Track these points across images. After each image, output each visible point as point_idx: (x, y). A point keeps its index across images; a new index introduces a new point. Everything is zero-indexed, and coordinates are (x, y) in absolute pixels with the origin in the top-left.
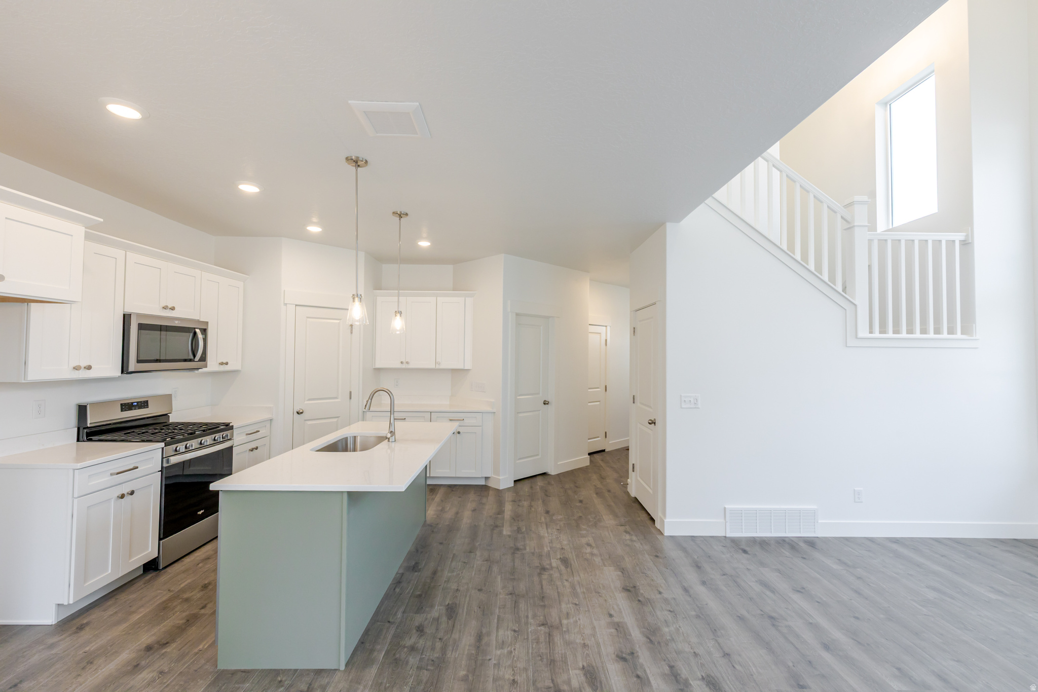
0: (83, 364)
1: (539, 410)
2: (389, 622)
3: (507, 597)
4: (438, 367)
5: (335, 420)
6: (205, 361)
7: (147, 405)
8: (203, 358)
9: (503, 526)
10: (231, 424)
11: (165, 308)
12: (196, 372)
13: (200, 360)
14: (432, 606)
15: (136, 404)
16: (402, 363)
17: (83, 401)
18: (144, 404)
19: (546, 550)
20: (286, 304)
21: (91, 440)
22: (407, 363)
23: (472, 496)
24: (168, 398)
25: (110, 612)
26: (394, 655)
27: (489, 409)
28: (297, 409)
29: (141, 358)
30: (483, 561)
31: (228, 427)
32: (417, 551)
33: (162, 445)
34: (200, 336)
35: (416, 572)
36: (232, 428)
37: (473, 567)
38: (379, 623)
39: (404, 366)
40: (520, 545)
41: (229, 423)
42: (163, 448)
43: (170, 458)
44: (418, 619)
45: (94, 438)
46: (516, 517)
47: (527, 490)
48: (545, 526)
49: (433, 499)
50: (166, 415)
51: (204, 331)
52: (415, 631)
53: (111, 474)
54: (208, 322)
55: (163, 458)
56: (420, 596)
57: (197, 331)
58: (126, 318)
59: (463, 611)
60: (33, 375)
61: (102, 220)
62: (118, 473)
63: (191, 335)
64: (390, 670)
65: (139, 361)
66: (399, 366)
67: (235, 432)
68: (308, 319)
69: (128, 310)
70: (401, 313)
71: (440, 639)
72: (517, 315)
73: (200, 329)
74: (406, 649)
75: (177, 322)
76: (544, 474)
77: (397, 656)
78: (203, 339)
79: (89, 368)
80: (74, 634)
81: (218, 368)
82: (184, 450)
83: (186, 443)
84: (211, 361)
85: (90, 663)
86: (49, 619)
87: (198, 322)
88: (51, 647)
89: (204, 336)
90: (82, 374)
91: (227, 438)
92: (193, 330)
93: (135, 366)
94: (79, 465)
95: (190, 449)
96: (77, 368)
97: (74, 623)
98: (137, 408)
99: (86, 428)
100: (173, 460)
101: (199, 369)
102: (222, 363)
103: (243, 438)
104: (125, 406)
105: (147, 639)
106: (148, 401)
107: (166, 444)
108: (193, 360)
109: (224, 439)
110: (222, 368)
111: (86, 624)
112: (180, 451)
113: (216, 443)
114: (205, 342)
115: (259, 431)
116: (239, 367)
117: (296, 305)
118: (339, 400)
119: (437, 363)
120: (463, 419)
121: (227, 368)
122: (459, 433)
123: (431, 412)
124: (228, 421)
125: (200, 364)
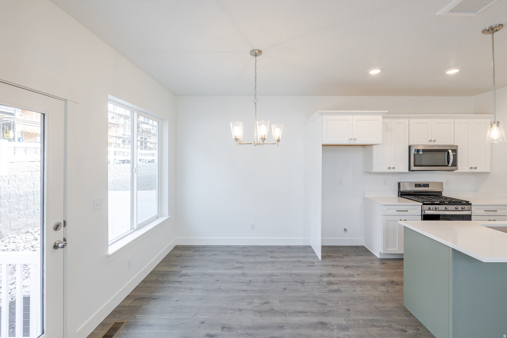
0: (392, 167)
6: (456, 166)
7: (429, 186)
8: (455, 164)
10: (470, 202)
11: (430, 141)
12: (453, 172)
13: (452, 166)
15: (422, 185)
17: (400, 181)
18: (427, 185)
21: (401, 197)
24: (442, 183)
25: (394, 264)
29: (417, 164)
31: (468, 203)
33: (421, 204)
34: (451, 153)
36: (470, 204)
41: (469, 202)
42: (422, 206)
43: (425, 211)
45: (403, 196)
50: (441, 192)
51: (455, 151)
53: (397, 211)
54: (457, 146)
55: (422, 210)
57: (450, 151)
58: (410, 147)
60: (375, 170)
61: (388, 111)
62: (398, 211)
63: (447, 153)
65: (415, 166)
67: (473, 208)
69: (410, 144)
73: (452, 150)
75: (436, 147)
78: (453, 155)
79: (394, 168)
80: (381, 264)
81: (469, 170)
82: (434, 209)
83: (435, 206)
84: (462, 166)
85: (376, 274)
86: (378, 256)
87: (451, 146)
88: (373, 263)
89: (454, 153)
90: (392, 170)
91: (466, 209)
92: (447, 151)
93: (413, 168)
94: (383, 204)
95: (438, 209)
96: (390, 168)
97: (383, 261)
98: (423, 186)
99: (400, 192)
100: (428, 212)
101: (454, 170)
102: (471, 168)
103: (482, 212)
104: (417, 185)
105: (395, 279)
106: (428, 184)
107: (424, 204)
108: (447, 166)
109: (463, 209)
110: (473, 170)
111: (386, 263)
112: (431, 209)
113: (456, 210)
114: (455, 157)
115: (497, 211)
116: (488, 171)
121: (476, 171)
124: (467, 200)
125: (453, 168)
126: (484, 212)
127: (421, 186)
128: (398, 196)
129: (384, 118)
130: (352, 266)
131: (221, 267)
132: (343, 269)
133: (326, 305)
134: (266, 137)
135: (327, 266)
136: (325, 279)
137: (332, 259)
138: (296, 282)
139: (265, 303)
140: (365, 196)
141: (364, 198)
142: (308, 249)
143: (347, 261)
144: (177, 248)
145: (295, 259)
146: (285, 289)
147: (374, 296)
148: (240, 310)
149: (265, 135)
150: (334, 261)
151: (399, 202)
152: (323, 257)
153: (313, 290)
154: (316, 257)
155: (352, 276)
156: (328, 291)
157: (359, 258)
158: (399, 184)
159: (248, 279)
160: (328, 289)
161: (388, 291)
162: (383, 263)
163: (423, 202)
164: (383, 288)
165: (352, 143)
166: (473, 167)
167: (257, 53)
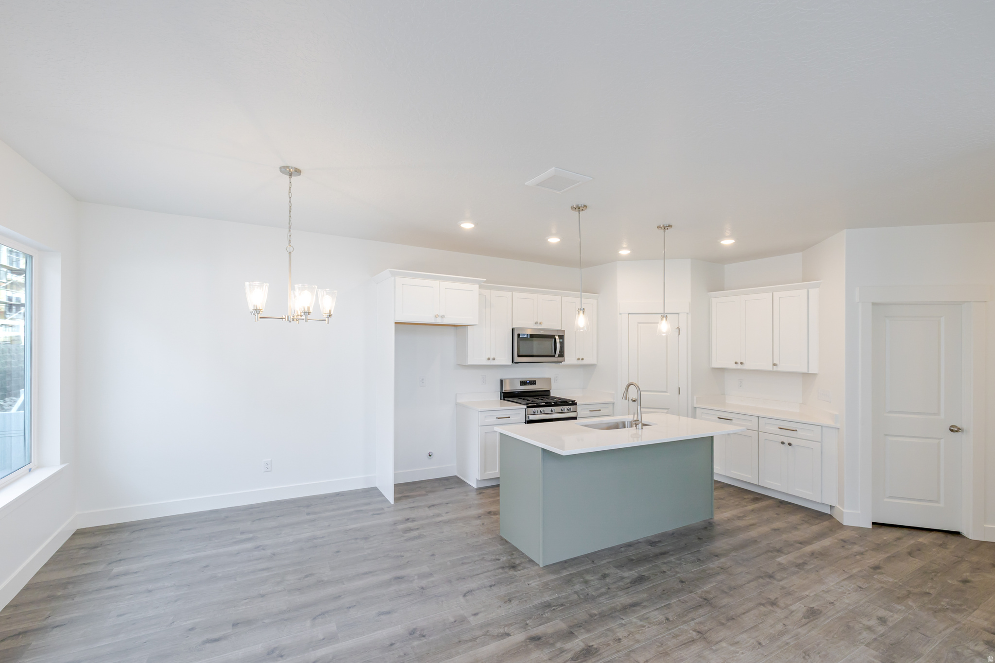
0: (491, 357)
1: (941, 439)
2: (593, 561)
3: (698, 598)
4: (775, 368)
5: (665, 411)
6: (563, 357)
7: (536, 383)
8: (561, 355)
9: (786, 554)
10: (575, 402)
11: (536, 323)
12: (560, 364)
13: (559, 356)
14: (631, 570)
16: (736, 363)
17: (502, 378)
18: (533, 383)
19: (807, 593)
20: (620, 314)
21: (504, 399)
22: (742, 363)
23: (795, 518)
24: (549, 380)
26: (573, 577)
27: (830, 423)
28: (632, 397)
29: (521, 354)
30: (718, 567)
31: (574, 403)
32: (673, 534)
33: (525, 407)
34: (558, 341)
35: (651, 546)
36: (576, 404)
37: (702, 566)
38: (587, 559)
39: (739, 366)
40: (778, 576)
41: (574, 401)
42: (526, 409)
43: (530, 415)
44: (612, 570)
45: (506, 399)
46: (822, 554)
47: (885, 538)
48: (845, 576)
49: (746, 506)
50: (549, 391)
51: (561, 337)
52: (600, 575)
53: (497, 418)
54: (564, 331)
55: (526, 415)
56: (632, 560)
57: (557, 337)
58: (513, 330)
59: (647, 585)
60: (471, 361)
61: (485, 280)
62: (499, 418)
63: (554, 339)
64: (561, 582)
65: (519, 356)
66: (734, 366)
67: (579, 408)
68: (640, 324)
69: (514, 326)
71: (609, 588)
72: (874, 304)
73: (559, 336)
74: (582, 579)
75: (542, 332)
76: (957, 534)
77: (573, 579)
78: (560, 342)
79: (494, 359)
80: (477, 494)
81: (576, 362)
82: (539, 413)
83: (541, 408)
84: (570, 357)
85: (470, 507)
86: (474, 485)
87: (557, 331)
88: (467, 496)
89: (561, 340)
90: (492, 363)
91: (572, 411)
92: (553, 337)
93: (517, 359)
94: (480, 409)
95: (543, 413)
96: (489, 359)
97: (480, 491)
98: (529, 384)
99: (503, 393)
100: (532, 417)
101: (561, 362)
102: (579, 359)
103: (587, 413)
104: (523, 383)
105: (493, 508)
106: (535, 381)
107: (528, 407)
108: (554, 356)
109: (569, 411)
110: (580, 362)
111: (484, 493)
112: (536, 413)
113: (562, 412)
114: (562, 344)
115: (600, 410)
116: (595, 362)
117: (629, 314)
118: (668, 394)
119: (774, 365)
120: (796, 430)
121: (584, 362)
122: (790, 444)
123: (758, 417)
124: (573, 399)
125: (560, 359)
126: (589, 412)
127: (527, 384)
128: (501, 399)
129: (481, 287)
130: (438, 504)
131: (206, 546)
132: (427, 509)
133: (403, 556)
134: (311, 310)
135: (403, 509)
136: (401, 527)
137: (410, 500)
138: (356, 539)
139: (307, 576)
140: (457, 401)
141: (457, 404)
142: (373, 492)
143: (433, 498)
144: (80, 533)
145: (351, 510)
146: (338, 552)
147: (467, 533)
148: (263, 596)
149: (309, 306)
150: (413, 502)
151: (501, 405)
152: (396, 499)
153: (382, 543)
154: (387, 501)
155: (439, 515)
156: (405, 540)
157: (449, 492)
158: (502, 381)
159: (269, 552)
160: (405, 538)
161: (483, 524)
162: (480, 493)
163: (527, 404)
164: (478, 522)
165: (439, 321)
166: (581, 358)
167: (292, 172)
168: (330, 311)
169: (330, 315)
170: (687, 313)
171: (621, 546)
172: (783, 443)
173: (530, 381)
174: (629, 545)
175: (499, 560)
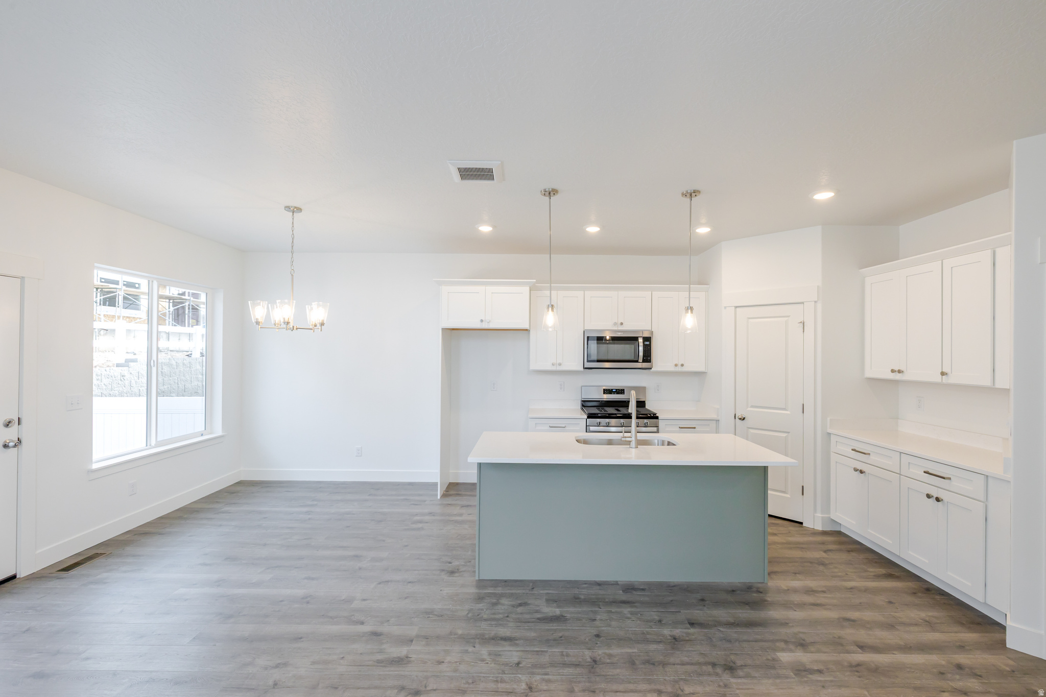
0: (556, 362)
3: (586, 657)
5: (784, 435)
6: (651, 362)
7: (624, 392)
8: (647, 358)
9: (807, 652)
10: (657, 415)
11: (616, 324)
12: (648, 370)
13: (644, 361)
16: (893, 371)
18: (622, 392)
20: (725, 307)
22: (901, 372)
24: (645, 389)
26: (489, 597)
28: (739, 415)
29: (590, 359)
30: (672, 635)
31: (654, 417)
33: (586, 417)
34: (641, 344)
35: (624, 591)
36: (657, 418)
37: (652, 628)
39: (896, 376)
42: (586, 420)
43: (591, 427)
50: (646, 401)
51: (647, 339)
53: (549, 426)
54: (653, 332)
55: (586, 426)
57: (640, 339)
58: (584, 332)
60: (536, 366)
62: (552, 427)
63: (634, 342)
64: (471, 597)
65: (588, 361)
66: (889, 376)
67: (662, 424)
68: (750, 320)
69: (585, 328)
70: (691, 308)
71: (507, 616)
73: (642, 338)
74: (494, 601)
78: (645, 345)
79: (560, 365)
81: (672, 369)
83: (607, 420)
84: (660, 362)
87: (641, 332)
89: (648, 343)
90: (559, 368)
92: (634, 339)
93: (589, 364)
94: (532, 416)
96: (554, 364)
98: (616, 393)
99: (584, 401)
102: (676, 365)
103: (676, 430)
104: (608, 391)
106: (624, 390)
107: (592, 417)
108: (637, 361)
110: (679, 369)
114: (648, 347)
115: (695, 428)
116: (702, 369)
117: (736, 307)
118: (788, 412)
119: (943, 374)
120: (950, 479)
121: (685, 369)
122: (938, 500)
123: (901, 453)
124: (655, 412)
125: (645, 365)
126: (678, 429)
127: (613, 393)
128: (581, 408)
136: (417, 518)
138: (373, 520)
139: (305, 539)
145: (402, 498)
151: (574, 413)
153: (384, 528)
156: (405, 529)
158: (581, 388)
159: (308, 517)
160: (406, 527)
163: (593, 414)
165: (485, 326)
166: (680, 363)
167: (295, 210)
168: (323, 321)
169: (322, 324)
170: (815, 302)
171: (585, 583)
172: (929, 496)
173: (616, 390)
174: (599, 584)
175: (450, 563)
